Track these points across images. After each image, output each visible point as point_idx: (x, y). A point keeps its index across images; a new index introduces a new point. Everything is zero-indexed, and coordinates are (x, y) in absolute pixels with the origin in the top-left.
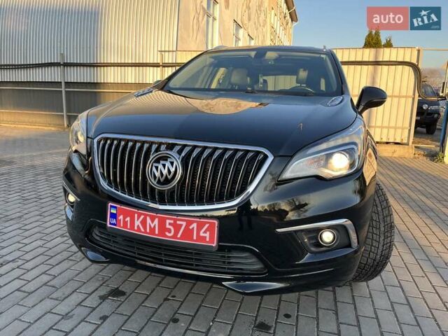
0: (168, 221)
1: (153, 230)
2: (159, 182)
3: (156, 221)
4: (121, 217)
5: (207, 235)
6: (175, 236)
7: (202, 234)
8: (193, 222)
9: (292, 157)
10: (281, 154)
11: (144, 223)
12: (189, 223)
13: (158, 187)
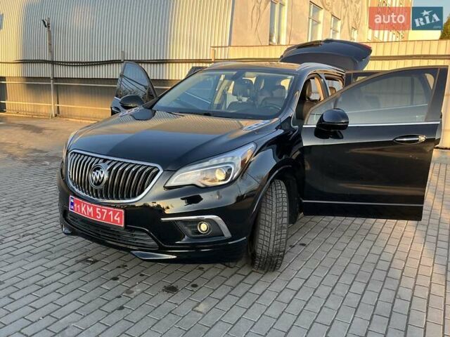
0: (98, 209)
1: (90, 213)
2: (95, 184)
3: (92, 208)
4: (75, 205)
5: (118, 219)
6: (101, 219)
7: (115, 218)
8: (111, 210)
9: (176, 171)
10: (168, 169)
11: (86, 209)
12: (109, 211)
13: (95, 187)
